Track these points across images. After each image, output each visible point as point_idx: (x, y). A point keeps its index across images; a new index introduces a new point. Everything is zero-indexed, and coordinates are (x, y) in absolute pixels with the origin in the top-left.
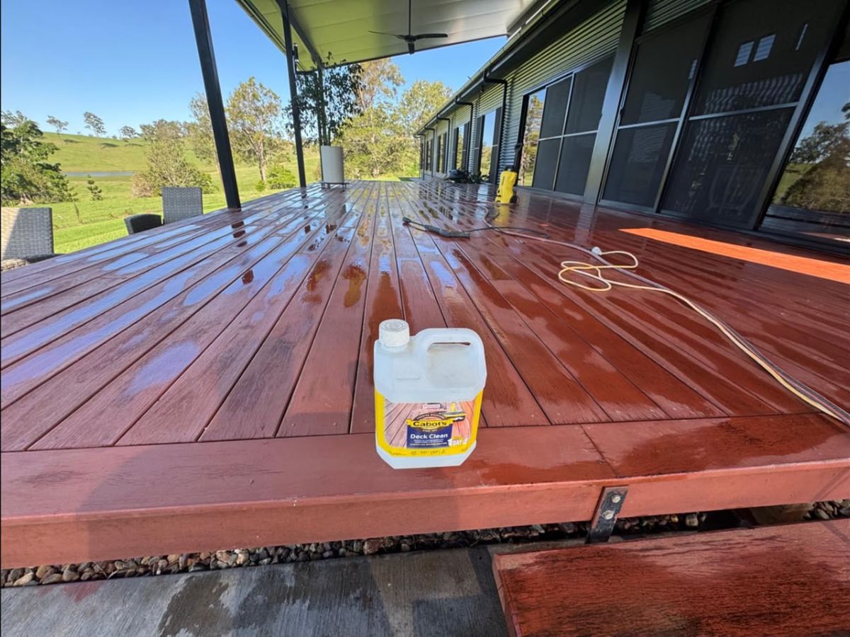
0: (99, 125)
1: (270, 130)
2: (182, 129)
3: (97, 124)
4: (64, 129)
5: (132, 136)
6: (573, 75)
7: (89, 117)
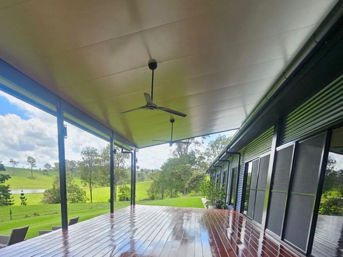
0: (34, 163)
1: (123, 167)
2: (76, 165)
3: (33, 163)
4: (16, 165)
5: (49, 169)
6: (259, 158)
7: (30, 159)
